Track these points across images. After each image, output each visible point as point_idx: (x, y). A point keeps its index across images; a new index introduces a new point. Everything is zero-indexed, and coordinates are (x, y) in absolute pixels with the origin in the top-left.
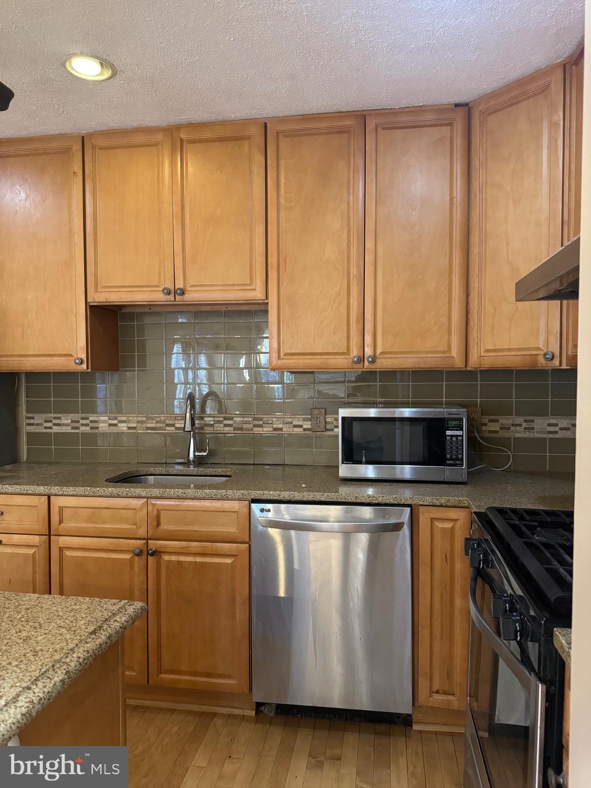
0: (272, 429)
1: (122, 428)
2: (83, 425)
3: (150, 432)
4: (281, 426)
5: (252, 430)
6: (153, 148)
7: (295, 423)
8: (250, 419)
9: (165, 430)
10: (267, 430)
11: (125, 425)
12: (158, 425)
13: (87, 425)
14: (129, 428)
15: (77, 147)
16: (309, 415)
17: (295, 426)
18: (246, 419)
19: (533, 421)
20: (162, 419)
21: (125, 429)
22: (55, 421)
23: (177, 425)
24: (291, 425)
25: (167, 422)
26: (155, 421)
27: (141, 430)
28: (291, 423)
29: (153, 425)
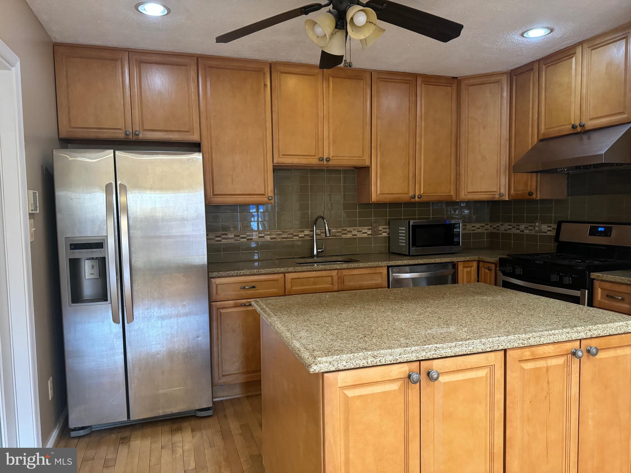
0: (352, 235)
1: (267, 239)
2: (242, 238)
3: (285, 240)
4: (356, 233)
5: (341, 236)
6: (313, 77)
7: (364, 231)
8: (340, 230)
9: (293, 238)
10: (349, 236)
11: (269, 237)
12: (289, 236)
13: (245, 238)
14: (271, 238)
15: (267, 70)
16: (370, 226)
17: (364, 233)
18: (338, 230)
19: (466, 225)
20: (291, 232)
21: (269, 239)
22: (223, 236)
23: (300, 236)
24: (362, 233)
25: (294, 234)
26: (287, 234)
27: (279, 239)
28: (361, 231)
29: (286, 236)
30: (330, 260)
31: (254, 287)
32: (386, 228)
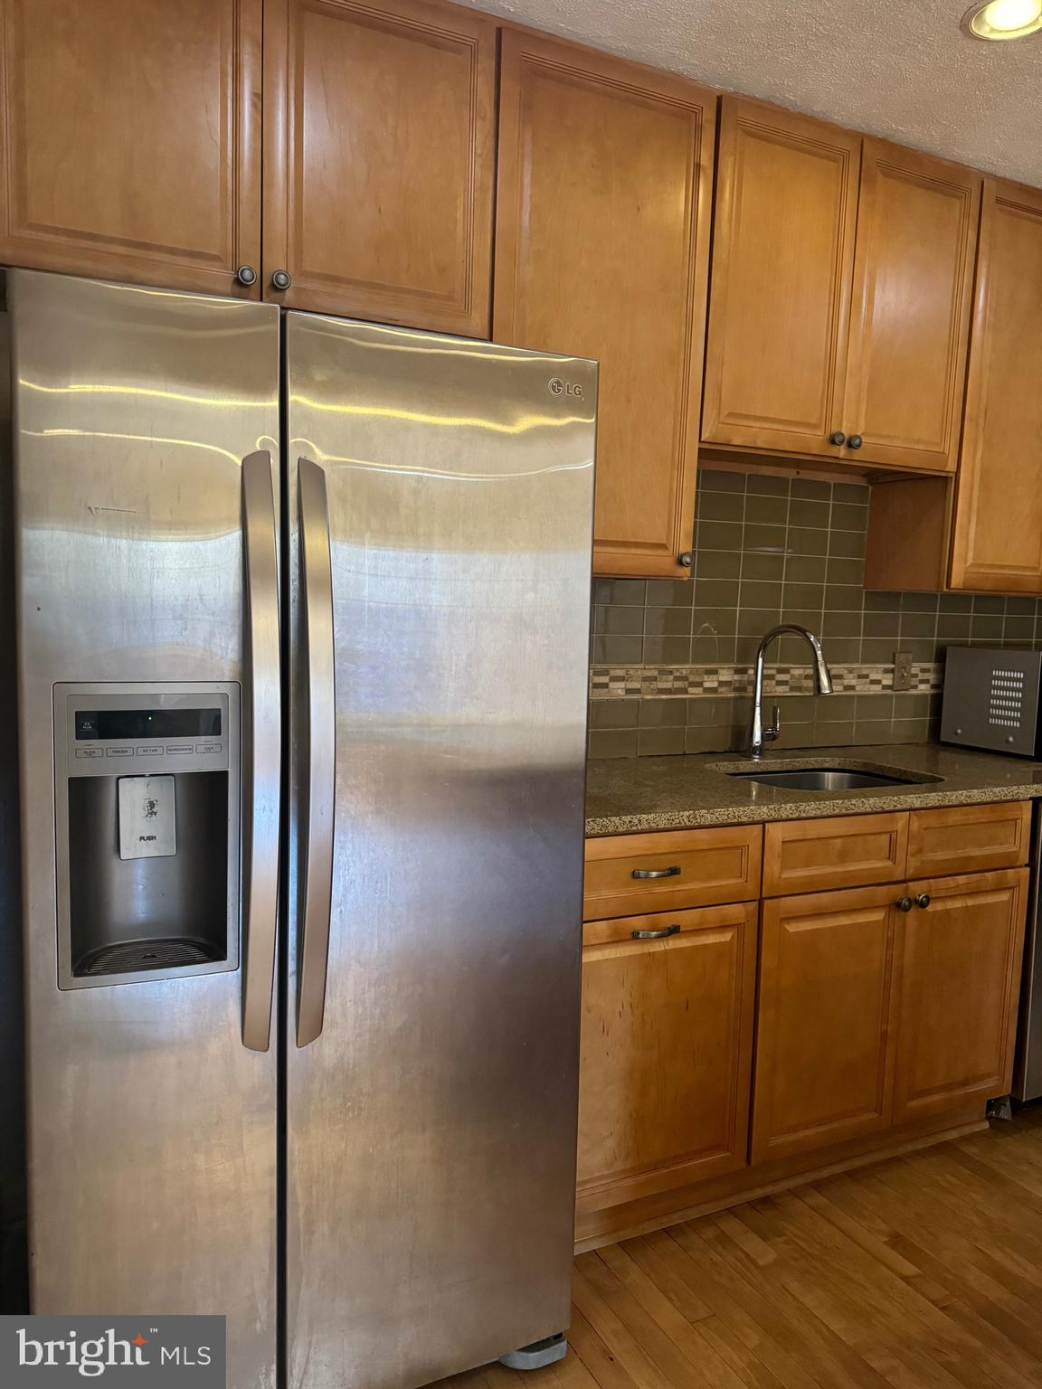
0: (844, 688)
1: (616, 692)
4: (854, 682)
7: (873, 676)
9: (687, 692)
10: (836, 689)
11: (622, 685)
12: (677, 685)
14: (628, 691)
15: (709, 114)
16: (891, 663)
17: (873, 682)
20: (684, 672)
21: (621, 692)
23: (707, 685)
24: (868, 680)
25: (692, 679)
26: (671, 677)
27: (648, 694)
28: (867, 676)
29: (668, 685)
30: (802, 767)
31: (674, 871)
32: (927, 671)
